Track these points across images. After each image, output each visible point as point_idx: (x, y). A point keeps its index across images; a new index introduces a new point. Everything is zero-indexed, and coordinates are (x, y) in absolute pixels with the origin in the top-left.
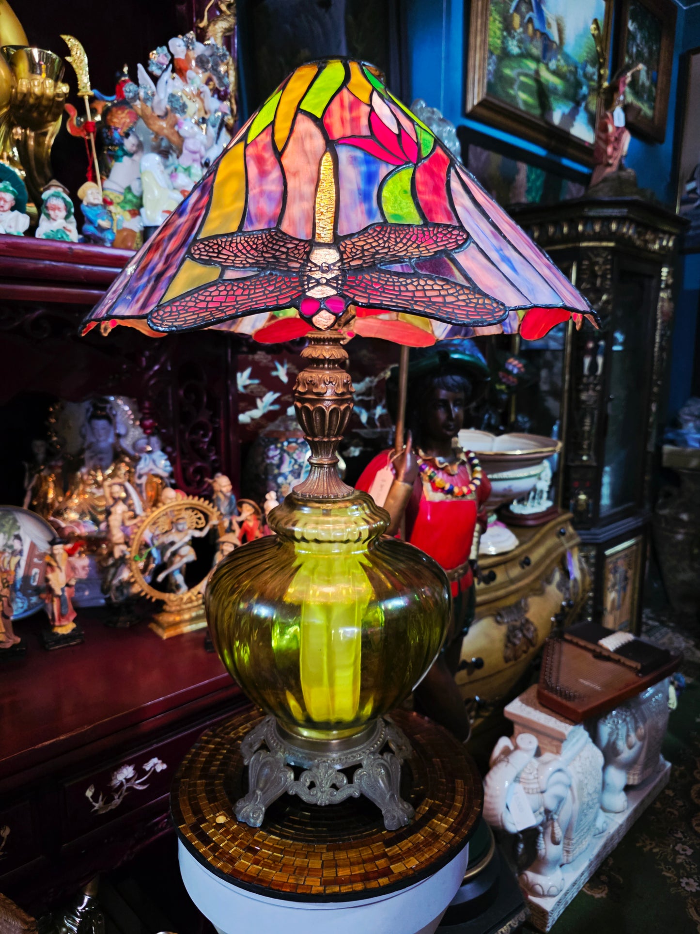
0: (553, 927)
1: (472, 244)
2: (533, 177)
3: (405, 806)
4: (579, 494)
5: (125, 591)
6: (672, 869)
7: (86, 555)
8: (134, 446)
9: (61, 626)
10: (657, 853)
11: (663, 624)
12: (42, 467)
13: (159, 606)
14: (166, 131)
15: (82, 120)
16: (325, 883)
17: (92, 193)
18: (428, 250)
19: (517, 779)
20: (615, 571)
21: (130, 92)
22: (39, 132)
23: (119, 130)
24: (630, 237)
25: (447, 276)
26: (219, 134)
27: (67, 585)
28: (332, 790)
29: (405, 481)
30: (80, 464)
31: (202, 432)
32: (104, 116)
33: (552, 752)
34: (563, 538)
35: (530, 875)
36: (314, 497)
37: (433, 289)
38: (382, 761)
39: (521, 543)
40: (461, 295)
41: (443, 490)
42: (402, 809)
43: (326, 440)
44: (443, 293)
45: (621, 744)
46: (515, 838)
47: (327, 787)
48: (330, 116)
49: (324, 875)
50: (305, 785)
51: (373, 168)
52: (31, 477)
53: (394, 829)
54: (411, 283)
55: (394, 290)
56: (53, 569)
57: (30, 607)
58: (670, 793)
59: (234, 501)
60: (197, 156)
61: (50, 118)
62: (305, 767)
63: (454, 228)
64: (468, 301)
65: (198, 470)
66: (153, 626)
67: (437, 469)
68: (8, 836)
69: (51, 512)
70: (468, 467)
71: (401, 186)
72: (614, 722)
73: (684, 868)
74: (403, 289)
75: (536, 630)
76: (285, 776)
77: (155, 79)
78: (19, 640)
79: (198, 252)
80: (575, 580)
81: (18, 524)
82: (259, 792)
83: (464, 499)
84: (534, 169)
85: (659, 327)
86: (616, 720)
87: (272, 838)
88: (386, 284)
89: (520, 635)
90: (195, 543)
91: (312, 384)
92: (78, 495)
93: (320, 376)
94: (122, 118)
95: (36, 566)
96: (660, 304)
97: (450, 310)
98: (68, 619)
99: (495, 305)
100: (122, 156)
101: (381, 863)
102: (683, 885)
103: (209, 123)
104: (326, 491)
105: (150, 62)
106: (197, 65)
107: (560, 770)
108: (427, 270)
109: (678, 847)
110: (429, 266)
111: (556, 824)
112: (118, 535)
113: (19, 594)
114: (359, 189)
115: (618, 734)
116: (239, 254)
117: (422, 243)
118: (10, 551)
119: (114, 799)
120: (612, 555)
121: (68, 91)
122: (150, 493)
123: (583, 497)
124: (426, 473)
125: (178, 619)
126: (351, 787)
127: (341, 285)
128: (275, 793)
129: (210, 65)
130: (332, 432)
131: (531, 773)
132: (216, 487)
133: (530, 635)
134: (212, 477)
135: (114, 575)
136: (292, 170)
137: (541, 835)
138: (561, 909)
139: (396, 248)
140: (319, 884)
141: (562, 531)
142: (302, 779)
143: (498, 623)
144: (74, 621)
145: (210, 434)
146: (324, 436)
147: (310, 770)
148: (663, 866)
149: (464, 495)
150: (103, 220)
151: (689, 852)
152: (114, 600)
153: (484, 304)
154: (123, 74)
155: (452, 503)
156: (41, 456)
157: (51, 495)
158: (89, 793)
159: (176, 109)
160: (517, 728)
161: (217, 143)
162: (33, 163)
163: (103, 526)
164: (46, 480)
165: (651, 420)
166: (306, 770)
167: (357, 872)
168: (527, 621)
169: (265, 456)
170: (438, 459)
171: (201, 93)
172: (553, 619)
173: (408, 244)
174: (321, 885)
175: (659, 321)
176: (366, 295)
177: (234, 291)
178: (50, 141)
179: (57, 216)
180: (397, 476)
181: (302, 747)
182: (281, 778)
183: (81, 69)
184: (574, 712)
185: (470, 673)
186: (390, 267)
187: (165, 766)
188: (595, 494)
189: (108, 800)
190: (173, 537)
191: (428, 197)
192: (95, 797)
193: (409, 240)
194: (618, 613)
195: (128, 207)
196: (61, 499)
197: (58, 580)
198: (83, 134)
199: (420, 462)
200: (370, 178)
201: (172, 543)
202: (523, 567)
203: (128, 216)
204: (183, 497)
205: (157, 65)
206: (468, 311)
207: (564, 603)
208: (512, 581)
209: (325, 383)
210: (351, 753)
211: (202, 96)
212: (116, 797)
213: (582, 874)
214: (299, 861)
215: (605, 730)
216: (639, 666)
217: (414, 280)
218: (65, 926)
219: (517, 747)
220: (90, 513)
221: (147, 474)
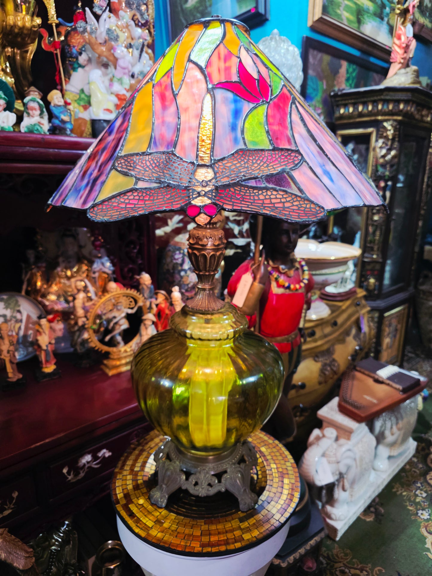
0: (342, 538)
1: (304, 163)
2: (351, 70)
3: (253, 496)
4: (369, 279)
5: (86, 345)
6: (414, 505)
7: (62, 322)
8: (90, 253)
9: (46, 367)
10: (405, 496)
11: (418, 356)
12: (33, 267)
13: (107, 355)
14: (105, 54)
15: (52, 39)
16: (203, 546)
17: (57, 98)
18: (274, 168)
19: (324, 455)
20: (390, 325)
21: (81, 27)
22: (23, 50)
23: (76, 48)
24: (412, 113)
25: (286, 188)
26: (140, 55)
27: (50, 343)
28: (208, 487)
29: (260, 282)
30: (56, 265)
31: (132, 246)
32: (66, 37)
33: (345, 438)
34: (358, 308)
35: (329, 508)
36: (199, 310)
37: (276, 198)
38: (240, 469)
39: (333, 312)
40: (296, 201)
41: (283, 286)
42: (250, 498)
43: (207, 274)
44: (282, 200)
45: (387, 433)
46: (321, 488)
47: (205, 485)
48: (210, 66)
49: (202, 540)
50: (191, 483)
51: (239, 105)
52: (26, 273)
53: (245, 510)
54: (262, 194)
55: (250, 199)
56: (40, 333)
57: (28, 354)
58: (415, 460)
59: (153, 290)
60: (126, 71)
61: (29, 41)
62: (192, 472)
63: (292, 151)
64: (299, 206)
65: (130, 270)
66: (103, 367)
67: (280, 273)
68: (17, 497)
69: (40, 294)
70: (300, 272)
71: (257, 119)
72: (383, 419)
73: (421, 505)
74: (256, 198)
75: (339, 365)
76: (180, 477)
77: (97, 17)
78: (21, 376)
79: (120, 166)
80: (365, 333)
81: (19, 303)
82: (164, 486)
83: (297, 292)
84: (351, 65)
85: (427, 172)
86: (384, 418)
87: (171, 515)
88: (245, 195)
89: (329, 368)
90: (128, 317)
91: (199, 239)
92: (56, 285)
93: (204, 233)
94: (78, 39)
95: (31, 329)
96: (429, 157)
97: (287, 213)
98: (50, 363)
99: (317, 209)
100: (77, 68)
101: (237, 533)
102: (419, 515)
103: (134, 48)
104: (207, 306)
105: (94, 5)
106: (126, 6)
107: (349, 450)
108: (273, 183)
109: (418, 492)
110: (274, 180)
111: (345, 481)
112: (80, 312)
113: (21, 346)
114: (229, 122)
115: (385, 427)
116: (147, 169)
117: (270, 163)
118: (14, 319)
119: (80, 473)
120: (389, 316)
121: (41, 23)
122: (101, 283)
123: (372, 281)
124: (273, 276)
125: (118, 363)
126: (220, 485)
127: (215, 197)
128: (174, 488)
129: (135, 6)
130: (211, 269)
131: (331, 451)
132: (142, 281)
133: (335, 369)
134: (139, 274)
135: (79, 336)
136: (184, 106)
137: (336, 486)
138: (346, 528)
139: (253, 168)
140: (199, 546)
141: (358, 303)
142: (190, 480)
143: (316, 361)
144: (55, 364)
145: (138, 247)
146: (206, 271)
147: (195, 474)
148: (408, 504)
149: (297, 290)
150: (65, 116)
151: (424, 495)
152: (79, 351)
153: (310, 208)
154: (78, 8)
155: (289, 295)
156: (32, 260)
157: (39, 284)
158: (65, 471)
159: (111, 39)
160: (324, 424)
161: (139, 61)
162: (20, 71)
163: (71, 304)
164: (36, 275)
165: (418, 231)
166: (192, 474)
167: (222, 539)
168: (334, 360)
169: (173, 258)
170: (282, 267)
171: (129, 26)
172: (349, 358)
173: (261, 165)
174: (200, 546)
175: (428, 168)
176: (231, 203)
177: (144, 197)
178: (30, 56)
179: (34, 114)
180: (254, 278)
181: (191, 460)
182: (177, 479)
183: (50, 5)
184: (360, 416)
185: (297, 392)
186: (248, 183)
187: (110, 454)
188: (380, 278)
189: (77, 474)
190: (115, 313)
191: (276, 128)
192: (69, 473)
193: (262, 161)
194: (390, 351)
195: (82, 103)
196: (45, 286)
197: (44, 340)
198: (52, 50)
199: (270, 269)
200: (237, 113)
201: (115, 317)
202: (332, 327)
203: (82, 109)
204: (121, 288)
205: (99, 7)
206: (299, 213)
207: (357, 348)
208: (325, 336)
209: (207, 238)
210: (220, 464)
211: (130, 27)
212: (81, 472)
213: (360, 507)
214: (187, 531)
215: (378, 425)
216: (401, 388)
217: (264, 191)
218: (54, 539)
219: (324, 436)
220: (64, 296)
221: (98, 271)
